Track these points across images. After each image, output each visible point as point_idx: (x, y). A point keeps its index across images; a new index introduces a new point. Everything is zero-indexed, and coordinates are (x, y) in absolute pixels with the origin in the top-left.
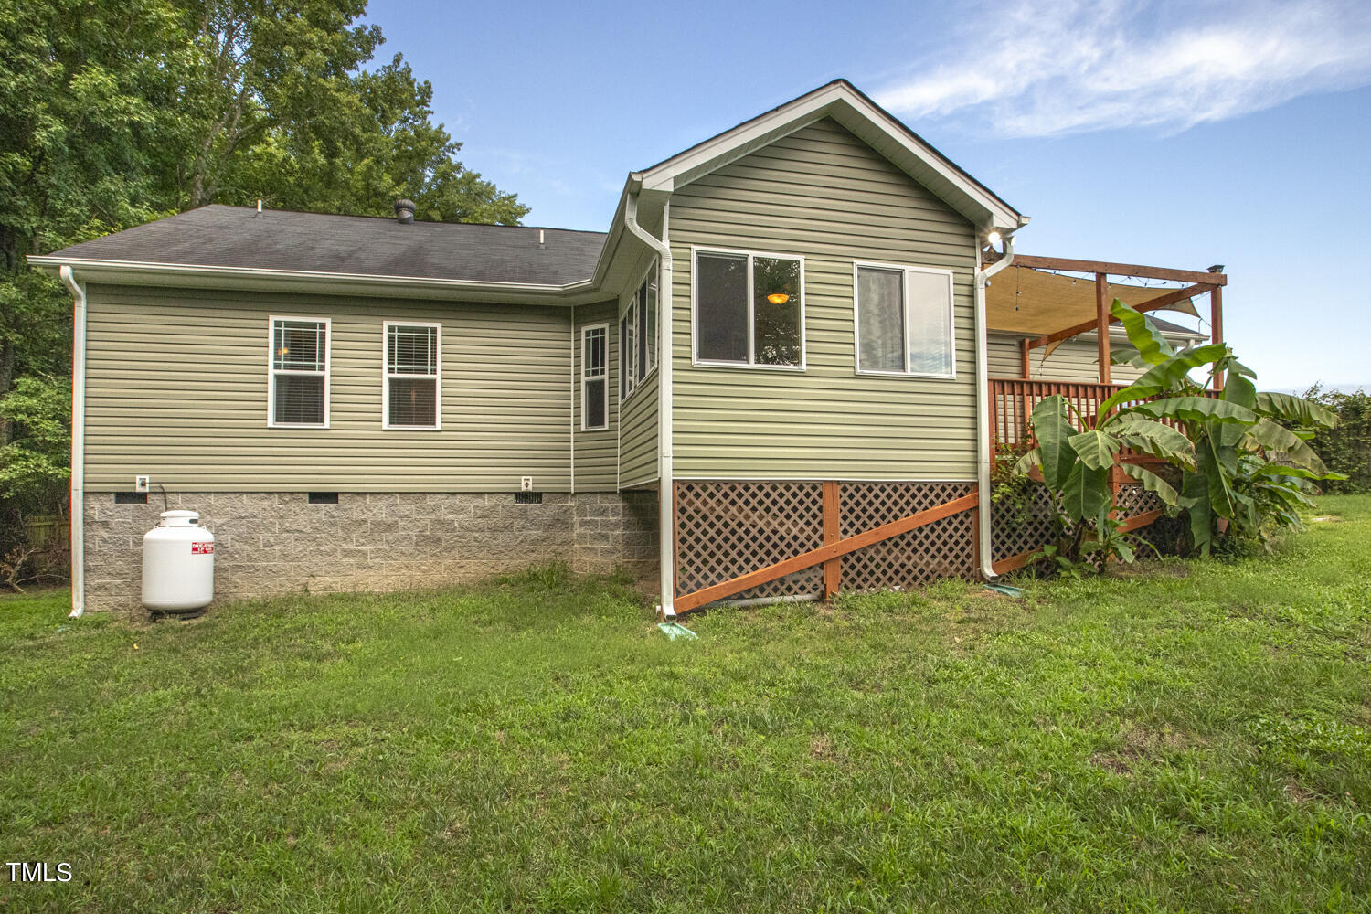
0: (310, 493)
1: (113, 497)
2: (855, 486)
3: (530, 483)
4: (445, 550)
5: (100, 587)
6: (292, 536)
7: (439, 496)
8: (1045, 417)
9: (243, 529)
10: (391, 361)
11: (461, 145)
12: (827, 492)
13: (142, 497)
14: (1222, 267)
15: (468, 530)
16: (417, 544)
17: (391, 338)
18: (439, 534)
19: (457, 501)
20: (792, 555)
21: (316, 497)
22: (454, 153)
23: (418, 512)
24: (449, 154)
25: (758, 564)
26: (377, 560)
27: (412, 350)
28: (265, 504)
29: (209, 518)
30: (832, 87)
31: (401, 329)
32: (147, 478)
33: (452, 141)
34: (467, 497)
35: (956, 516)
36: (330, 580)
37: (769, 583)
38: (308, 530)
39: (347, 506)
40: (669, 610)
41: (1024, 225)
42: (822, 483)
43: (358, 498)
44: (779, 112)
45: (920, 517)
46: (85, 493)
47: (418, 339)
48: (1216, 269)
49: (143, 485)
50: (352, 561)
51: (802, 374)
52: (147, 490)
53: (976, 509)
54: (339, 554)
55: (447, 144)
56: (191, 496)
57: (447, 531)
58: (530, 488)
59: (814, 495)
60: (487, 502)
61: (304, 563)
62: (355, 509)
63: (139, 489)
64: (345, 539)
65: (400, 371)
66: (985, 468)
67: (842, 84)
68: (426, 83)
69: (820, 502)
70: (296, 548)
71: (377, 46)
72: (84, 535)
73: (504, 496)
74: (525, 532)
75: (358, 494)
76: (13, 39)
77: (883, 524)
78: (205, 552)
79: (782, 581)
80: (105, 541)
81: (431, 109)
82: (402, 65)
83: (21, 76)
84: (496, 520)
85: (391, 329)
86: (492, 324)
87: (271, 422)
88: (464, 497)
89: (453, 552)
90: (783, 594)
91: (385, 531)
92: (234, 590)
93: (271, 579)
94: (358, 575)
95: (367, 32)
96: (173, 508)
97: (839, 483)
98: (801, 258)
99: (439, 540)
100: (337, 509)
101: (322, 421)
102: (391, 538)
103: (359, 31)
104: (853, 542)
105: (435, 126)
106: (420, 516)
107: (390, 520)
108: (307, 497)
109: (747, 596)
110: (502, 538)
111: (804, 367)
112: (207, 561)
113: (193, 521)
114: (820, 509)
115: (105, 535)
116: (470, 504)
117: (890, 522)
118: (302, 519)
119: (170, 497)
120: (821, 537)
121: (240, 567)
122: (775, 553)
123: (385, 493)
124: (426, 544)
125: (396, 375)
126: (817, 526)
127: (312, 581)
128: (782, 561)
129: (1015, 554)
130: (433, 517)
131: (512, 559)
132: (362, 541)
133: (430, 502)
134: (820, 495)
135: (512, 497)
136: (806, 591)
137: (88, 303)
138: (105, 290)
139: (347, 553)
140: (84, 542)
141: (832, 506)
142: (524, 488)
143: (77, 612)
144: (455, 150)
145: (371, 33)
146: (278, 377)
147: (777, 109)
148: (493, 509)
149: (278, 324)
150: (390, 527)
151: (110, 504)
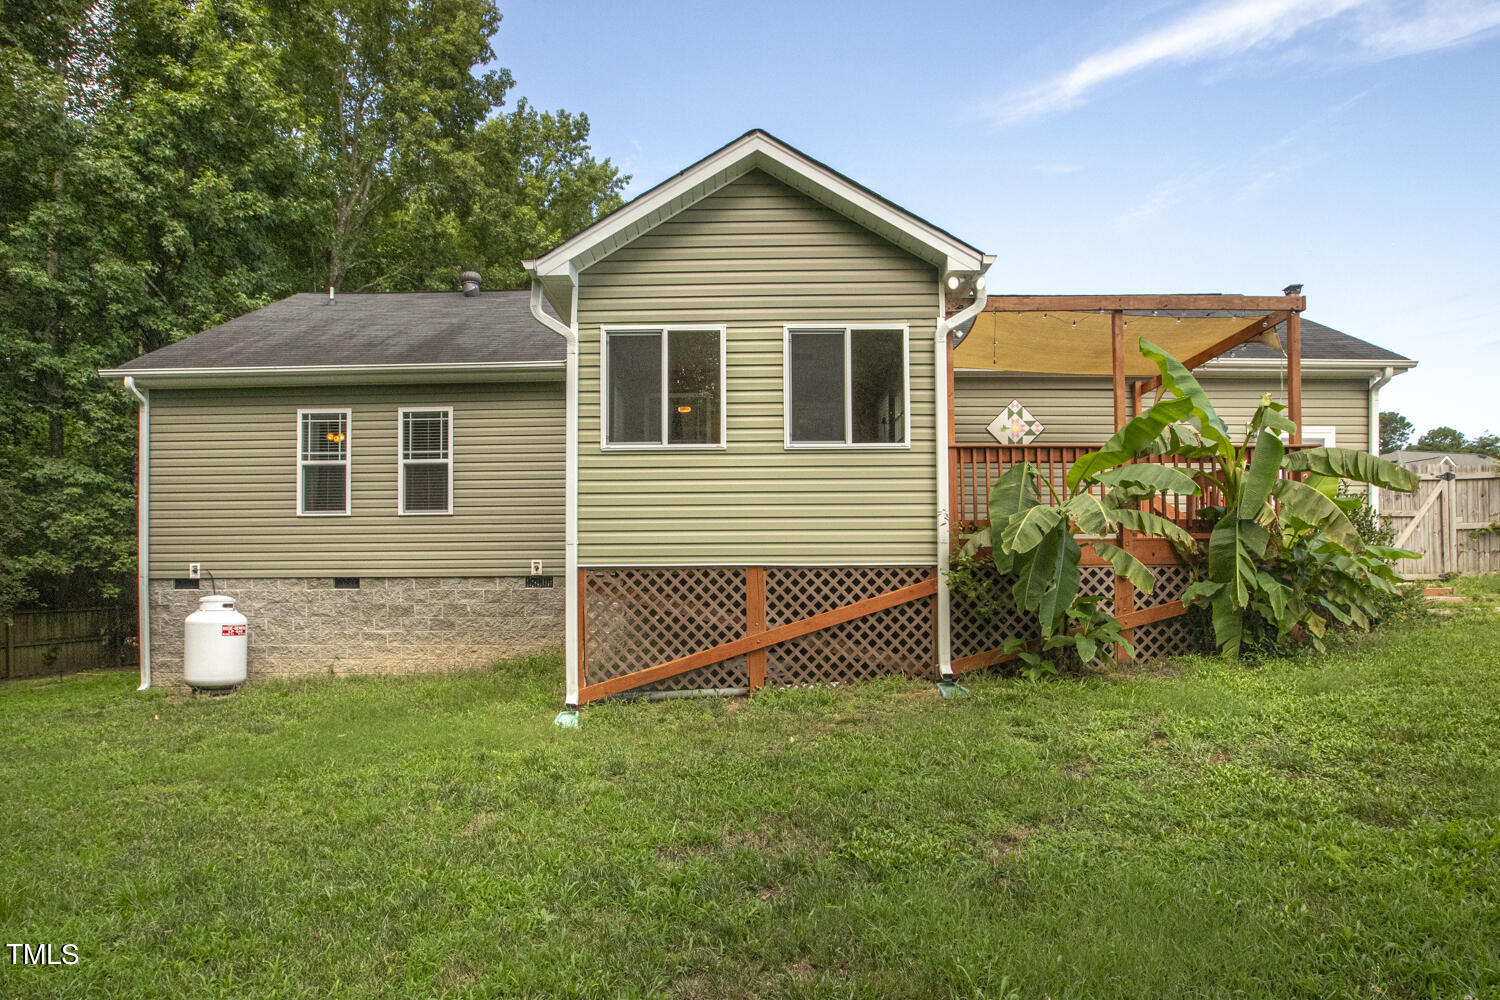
0: (336, 579)
1: (172, 583)
2: (784, 572)
3: (540, 566)
4: (458, 634)
5: (164, 665)
6: (319, 620)
7: (452, 581)
8: (1006, 490)
9: (277, 613)
10: (406, 447)
11: (629, 177)
12: (750, 577)
13: (194, 583)
14: (1300, 287)
15: (479, 614)
16: (431, 629)
17: (406, 425)
18: (452, 618)
19: (469, 585)
20: (710, 646)
21: (341, 582)
22: (622, 188)
23: (433, 597)
24: (616, 190)
25: (673, 655)
26: (395, 644)
27: (425, 434)
28: (296, 589)
29: (249, 602)
30: (747, 139)
31: (415, 415)
32: (198, 565)
33: (620, 175)
34: (479, 581)
35: (910, 604)
36: (353, 662)
37: (684, 675)
38: (333, 614)
39: (368, 591)
40: (572, 698)
41: (989, 265)
42: (744, 568)
43: (377, 582)
44: (685, 176)
45: (864, 605)
46: (151, 580)
47: (432, 423)
48: (1293, 289)
49: (195, 571)
50: (372, 644)
51: (722, 453)
52: (198, 576)
53: (934, 596)
54: (360, 637)
55: (615, 179)
56: (234, 581)
57: (460, 615)
58: (540, 572)
59: (737, 581)
60: (497, 587)
61: (330, 646)
62: (373, 593)
63: (192, 576)
64: (366, 623)
65: (415, 456)
66: (943, 549)
67: (758, 134)
68: (582, 115)
69: (744, 589)
70: (323, 632)
71: (508, 91)
72: (150, 618)
73: (515, 580)
74: (536, 617)
75: (378, 579)
76: (145, 154)
77: (818, 613)
78: (236, 634)
79: (699, 672)
80: (166, 623)
81: (587, 144)
82: (527, 110)
83: (151, 187)
84: (507, 604)
85: (406, 415)
86: (501, 404)
87: (299, 512)
88: (476, 581)
89: (466, 637)
90: (699, 687)
91: (402, 615)
92: (270, 670)
93: (301, 660)
94: (378, 659)
95: (496, 78)
96: (219, 593)
97: (765, 568)
98: (721, 328)
99: (452, 625)
100: (358, 593)
101: (344, 508)
102: (407, 622)
103: (488, 78)
104: (782, 632)
105: (599, 162)
106: (435, 601)
107: (406, 604)
108: (332, 582)
109: (660, 687)
110: (513, 623)
111: (723, 444)
112: (240, 642)
113: (225, 606)
114: (744, 597)
115: (167, 618)
116: (481, 588)
117: (826, 611)
118: (328, 603)
119: (217, 583)
120: (744, 627)
121: (275, 648)
122: (692, 643)
123: (402, 578)
124: (441, 629)
125: (411, 461)
126: (740, 615)
127: (337, 663)
128: (700, 651)
129: (988, 649)
130: (447, 601)
131: (523, 644)
132: (381, 624)
133: (444, 587)
134: (744, 582)
135: (523, 582)
136: (727, 684)
137: (151, 407)
138: (165, 395)
139: (368, 637)
140: (151, 623)
141: (757, 593)
142: (533, 572)
143: (144, 686)
144: (624, 185)
145: (500, 77)
146: (306, 468)
147: (682, 173)
148: (504, 593)
149: (305, 417)
150: (407, 611)
151: (170, 589)
